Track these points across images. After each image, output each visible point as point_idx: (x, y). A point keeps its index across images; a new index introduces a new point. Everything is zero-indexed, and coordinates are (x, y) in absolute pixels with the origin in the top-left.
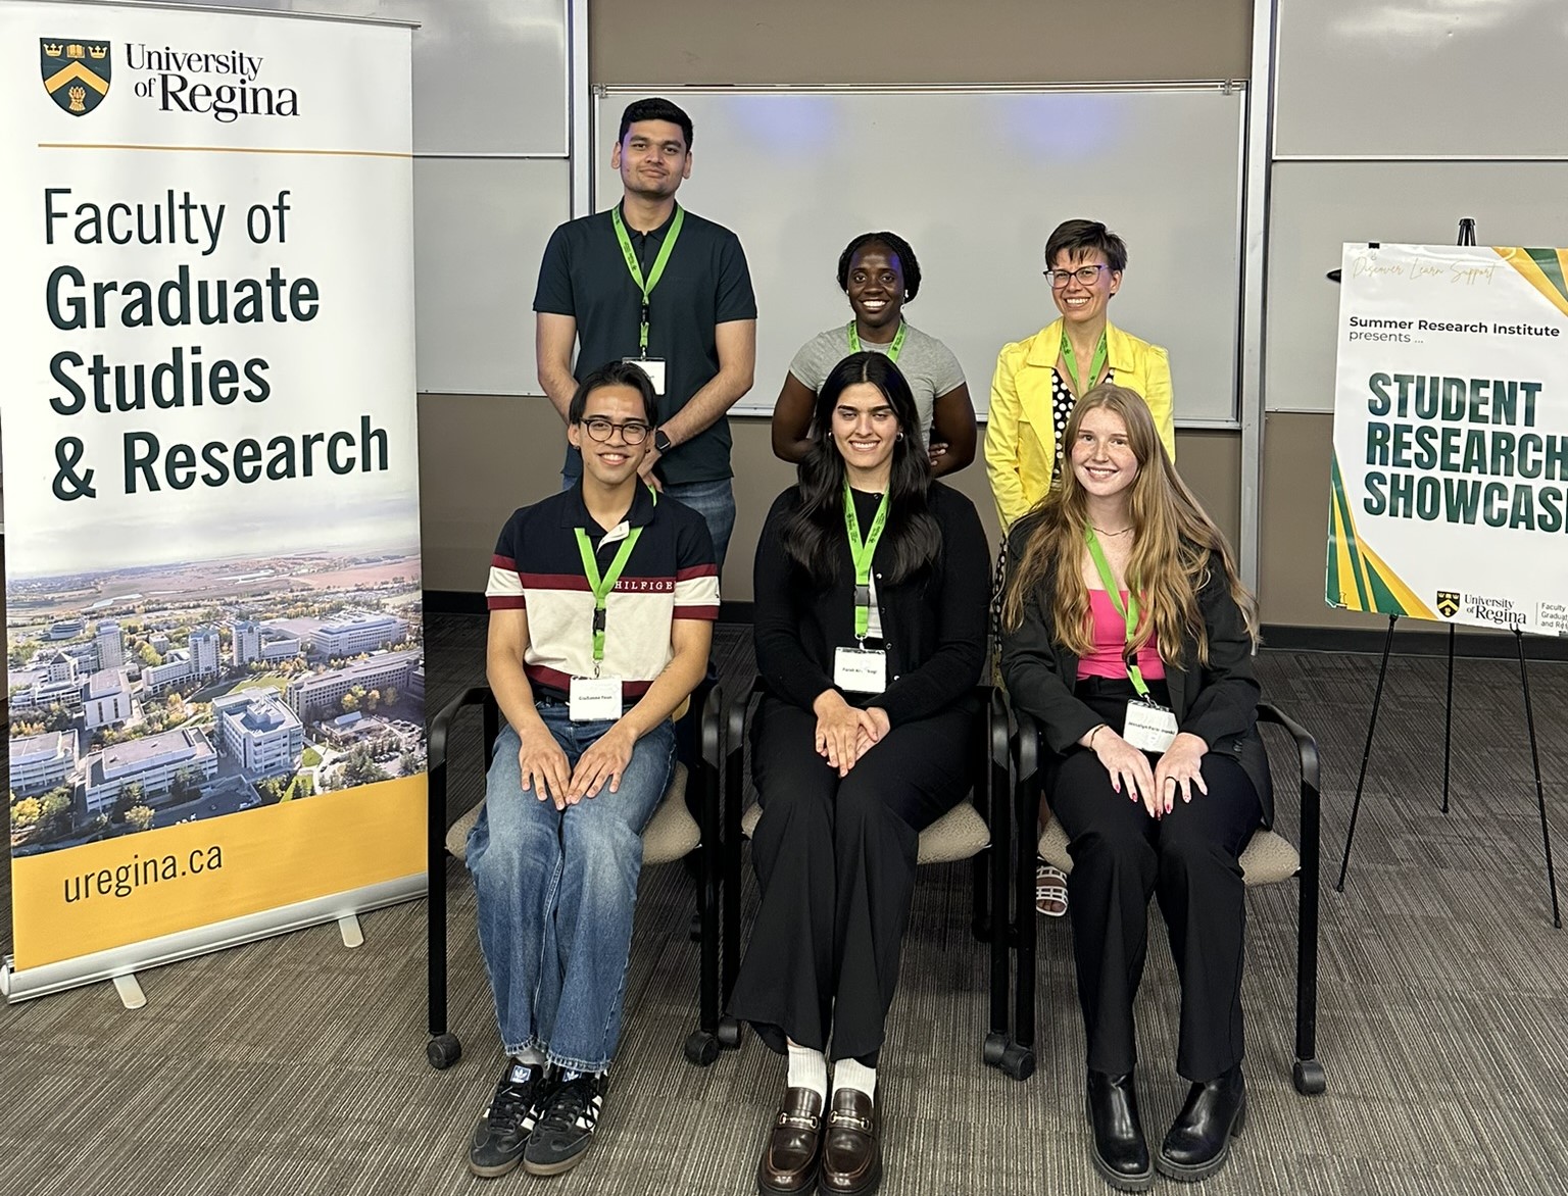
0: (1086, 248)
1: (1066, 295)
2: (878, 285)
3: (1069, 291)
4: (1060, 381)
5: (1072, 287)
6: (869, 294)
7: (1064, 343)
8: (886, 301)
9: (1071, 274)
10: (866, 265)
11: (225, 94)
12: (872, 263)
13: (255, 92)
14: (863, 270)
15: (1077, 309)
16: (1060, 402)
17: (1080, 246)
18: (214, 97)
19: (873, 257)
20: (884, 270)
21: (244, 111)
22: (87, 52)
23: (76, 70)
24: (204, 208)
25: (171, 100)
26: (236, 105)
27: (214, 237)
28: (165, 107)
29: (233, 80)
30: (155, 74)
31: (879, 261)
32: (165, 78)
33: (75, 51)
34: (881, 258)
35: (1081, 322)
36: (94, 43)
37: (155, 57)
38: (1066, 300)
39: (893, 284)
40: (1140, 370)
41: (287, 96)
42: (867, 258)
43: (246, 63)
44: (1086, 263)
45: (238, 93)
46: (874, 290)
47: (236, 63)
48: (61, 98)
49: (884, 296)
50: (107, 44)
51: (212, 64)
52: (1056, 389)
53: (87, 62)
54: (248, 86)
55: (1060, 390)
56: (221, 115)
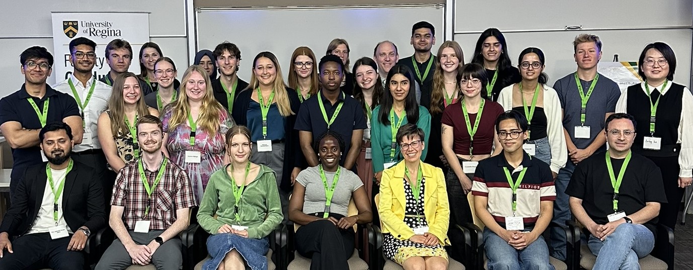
0: (413, 135)
1: (408, 153)
2: (331, 153)
3: (409, 151)
4: (406, 182)
5: (410, 150)
6: (328, 156)
7: (406, 169)
8: (335, 158)
9: (409, 145)
10: (326, 145)
11: (104, 32)
12: (328, 144)
13: (111, 31)
14: (325, 147)
15: (412, 157)
16: (406, 189)
17: (411, 134)
18: (101, 33)
19: (329, 141)
20: (334, 147)
21: (108, 35)
22: (73, 24)
23: (71, 28)
24: (99, 58)
25: (92, 34)
26: (107, 34)
27: (102, 65)
28: (90, 35)
29: (106, 28)
30: (88, 28)
31: (331, 144)
32: (90, 29)
33: (70, 23)
34: (332, 142)
35: (412, 162)
36: (74, 22)
37: (88, 24)
38: (408, 155)
39: (337, 152)
40: (434, 176)
41: (118, 31)
42: (326, 142)
43: (109, 24)
44: (414, 140)
45: (107, 31)
46: (330, 154)
47: (106, 25)
48: (67, 34)
49: (334, 156)
50: (77, 22)
51: (101, 25)
52: (405, 185)
53: (73, 26)
54: (109, 30)
55: (406, 185)
56: (103, 37)
